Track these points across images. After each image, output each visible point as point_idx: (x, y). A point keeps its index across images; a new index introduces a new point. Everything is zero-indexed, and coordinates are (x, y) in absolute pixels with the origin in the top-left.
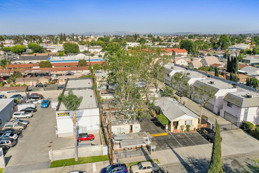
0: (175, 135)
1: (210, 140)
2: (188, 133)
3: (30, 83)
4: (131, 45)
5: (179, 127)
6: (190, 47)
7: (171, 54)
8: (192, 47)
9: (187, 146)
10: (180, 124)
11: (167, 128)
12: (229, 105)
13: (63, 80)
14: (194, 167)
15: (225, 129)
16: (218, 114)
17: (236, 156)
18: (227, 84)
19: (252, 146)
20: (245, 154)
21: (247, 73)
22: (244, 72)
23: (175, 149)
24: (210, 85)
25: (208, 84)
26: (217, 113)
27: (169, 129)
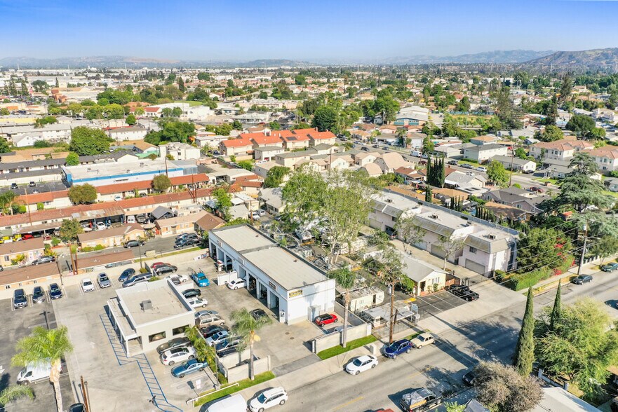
0: (425, 298)
1: (467, 299)
2: (437, 293)
3: (108, 242)
4: (191, 112)
5: (426, 289)
6: (331, 122)
7: (307, 144)
8: (335, 121)
9: (447, 309)
10: (427, 285)
11: (414, 292)
12: (472, 250)
13: (170, 228)
14: (468, 330)
15: (473, 282)
16: (456, 263)
17: (500, 312)
18: (453, 216)
19: (510, 298)
20: (507, 308)
21: (458, 186)
22: (453, 183)
23: (436, 315)
24: (432, 220)
25: (430, 219)
26: (454, 261)
27: (416, 294)
